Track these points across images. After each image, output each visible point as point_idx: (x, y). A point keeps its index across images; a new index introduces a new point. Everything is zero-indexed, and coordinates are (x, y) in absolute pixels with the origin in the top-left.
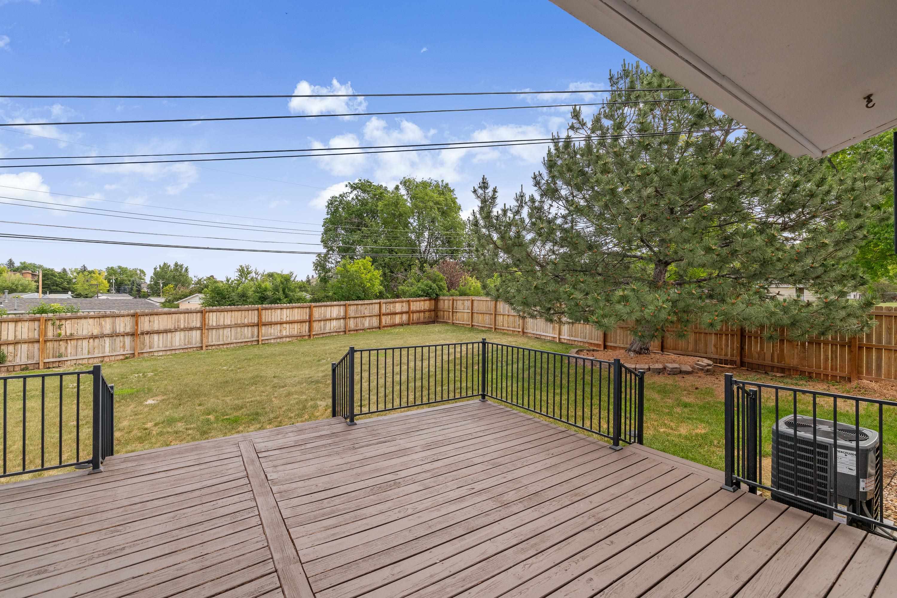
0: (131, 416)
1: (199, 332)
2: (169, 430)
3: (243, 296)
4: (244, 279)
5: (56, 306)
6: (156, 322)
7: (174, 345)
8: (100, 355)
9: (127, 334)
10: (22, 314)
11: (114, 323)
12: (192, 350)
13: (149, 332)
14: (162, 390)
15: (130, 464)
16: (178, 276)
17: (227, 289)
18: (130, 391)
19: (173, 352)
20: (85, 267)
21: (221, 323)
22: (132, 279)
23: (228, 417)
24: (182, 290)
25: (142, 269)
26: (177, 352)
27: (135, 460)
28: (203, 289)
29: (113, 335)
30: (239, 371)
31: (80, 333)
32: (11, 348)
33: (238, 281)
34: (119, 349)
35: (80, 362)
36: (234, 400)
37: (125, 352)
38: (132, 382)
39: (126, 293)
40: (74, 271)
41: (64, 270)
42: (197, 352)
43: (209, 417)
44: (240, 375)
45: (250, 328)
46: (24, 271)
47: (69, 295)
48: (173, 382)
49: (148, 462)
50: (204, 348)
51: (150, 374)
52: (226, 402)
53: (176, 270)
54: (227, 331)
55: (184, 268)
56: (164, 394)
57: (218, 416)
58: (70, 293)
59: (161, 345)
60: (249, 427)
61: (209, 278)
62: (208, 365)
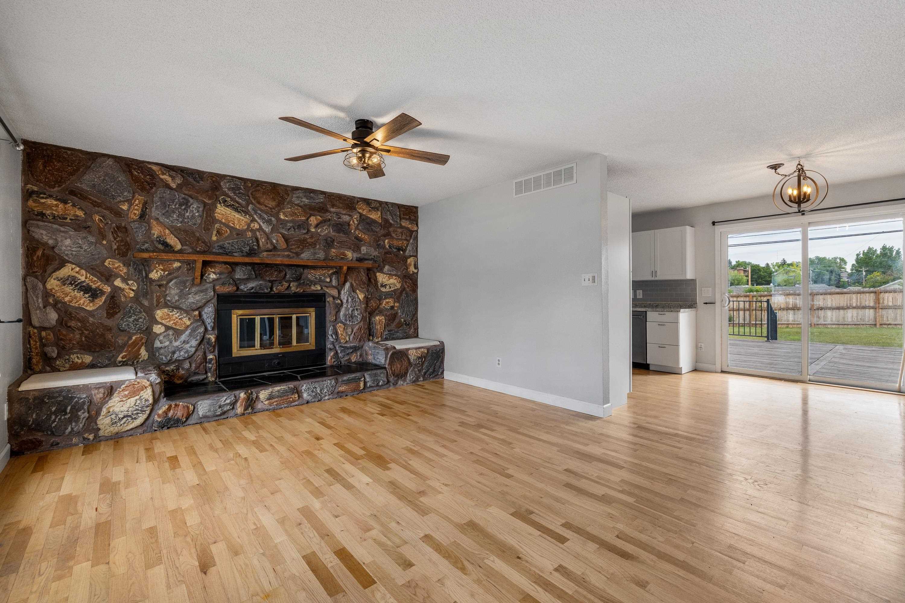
1: (872, 311)
6: (829, 300)
7: (847, 320)
12: (865, 326)
13: (823, 308)
16: (887, 261)
19: (846, 326)
20: (784, 261)
22: (831, 268)
25: (842, 257)
26: (849, 327)
39: (824, 283)
40: (776, 265)
41: (768, 264)
42: (871, 329)
46: (738, 268)
50: (878, 326)
53: (884, 254)
55: (894, 252)
59: (834, 319)
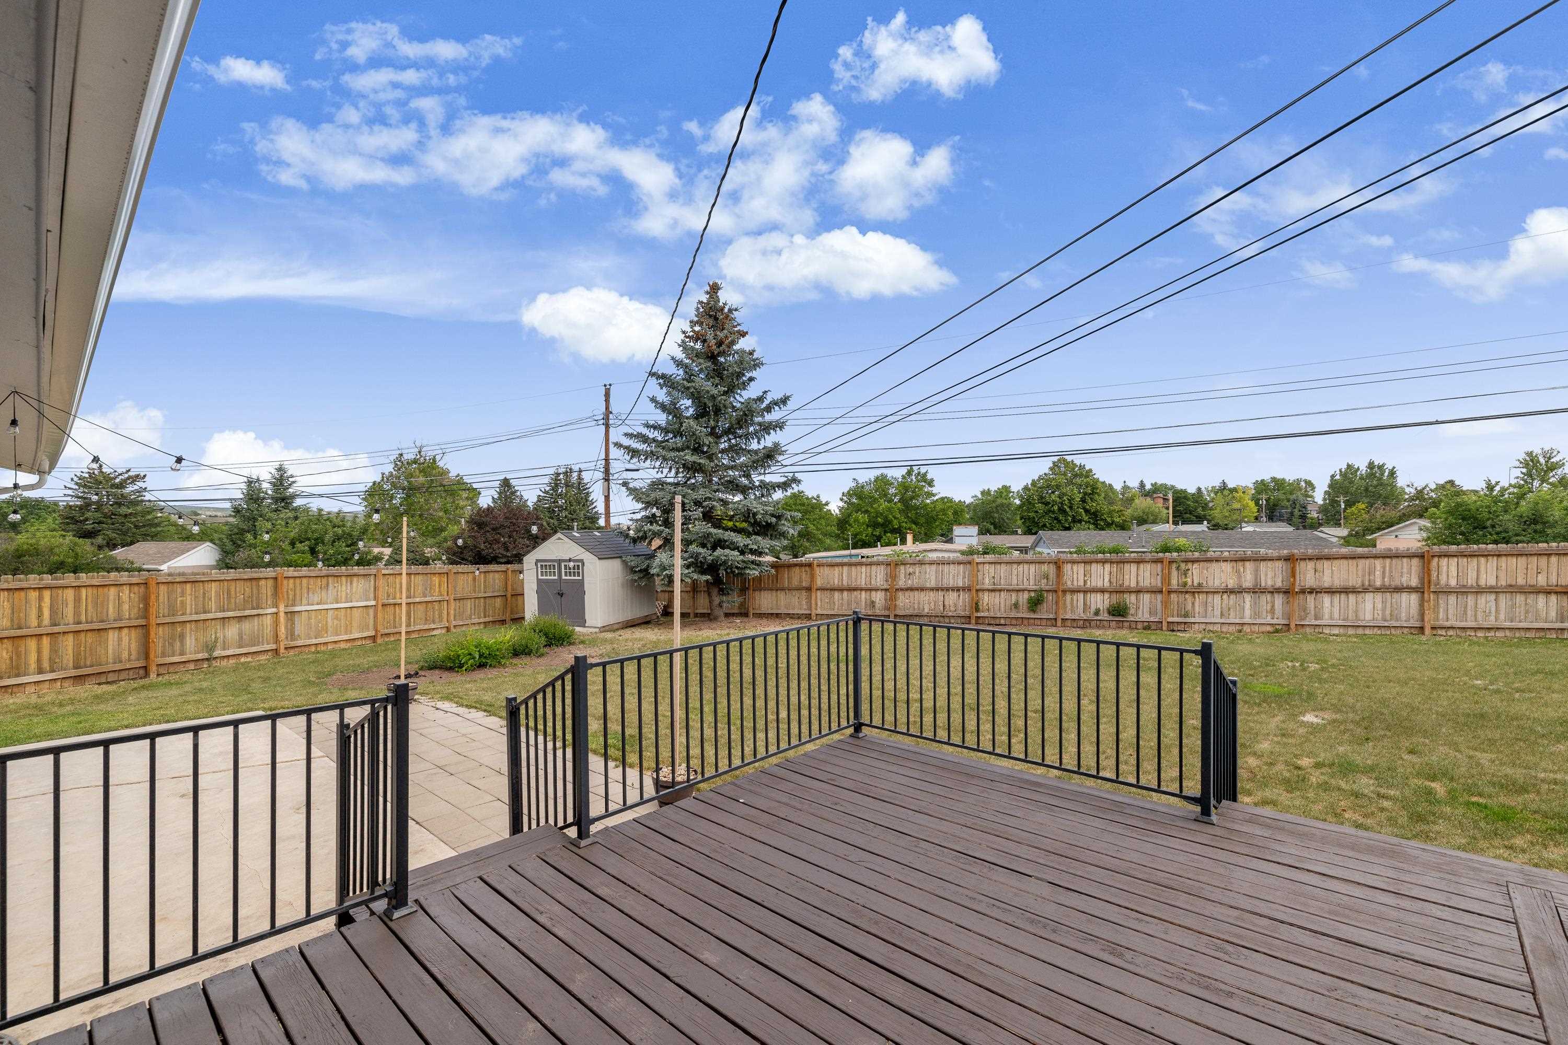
0: (1275, 735)
1: (1414, 597)
2: (1343, 784)
3: (1535, 522)
4: (1536, 483)
5: (1181, 541)
6: (1327, 572)
7: (1362, 617)
8: (1237, 621)
9: (1277, 591)
10: (1144, 552)
11: (1257, 571)
12: (1399, 632)
13: (1314, 589)
14: (1334, 701)
15: (1258, 831)
16: (1375, 487)
17: (1489, 507)
18: (1277, 690)
19: (1360, 631)
20: (1224, 483)
21: (1471, 581)
22: (1292, 497)
23: (1481, 800)
24: (1381, 513)
25: (1308, 479)
26: (1368, 632)
27: (1268, 827)
28: (1427, 509)
29: (1257, 590)
30: (1517, 695)
31: (1210, 583)
32: (1133, 597)
33: (1520, 487)
34: (1265, 613)
35: (1211, 627)
36: (1502, 764)
37: (1275, 621)
38: (1281, 675)
39: (1283, 521)
40: (1211, 491)
41: (1199, 489)
42: (1411, 637)
43: (1433, 785)
44: (1522, 708)
45: (1553, 598)
46: (1155, 495)
47: (1203, 527)
48: (1355, 691)
49: (1289, 839)
50: (1427, 631)
51: (1313, 667)
52: (1478, 764)
53: (1371, 475)
54: (1486, 602)
55: (1387, 471)
56: (1336, 709)
57: (1455, 790)
58: (1205, 522)
59: (1336, 616)
60: (1545, 847)
61: (1441, 487)
62: (1436, 669)
